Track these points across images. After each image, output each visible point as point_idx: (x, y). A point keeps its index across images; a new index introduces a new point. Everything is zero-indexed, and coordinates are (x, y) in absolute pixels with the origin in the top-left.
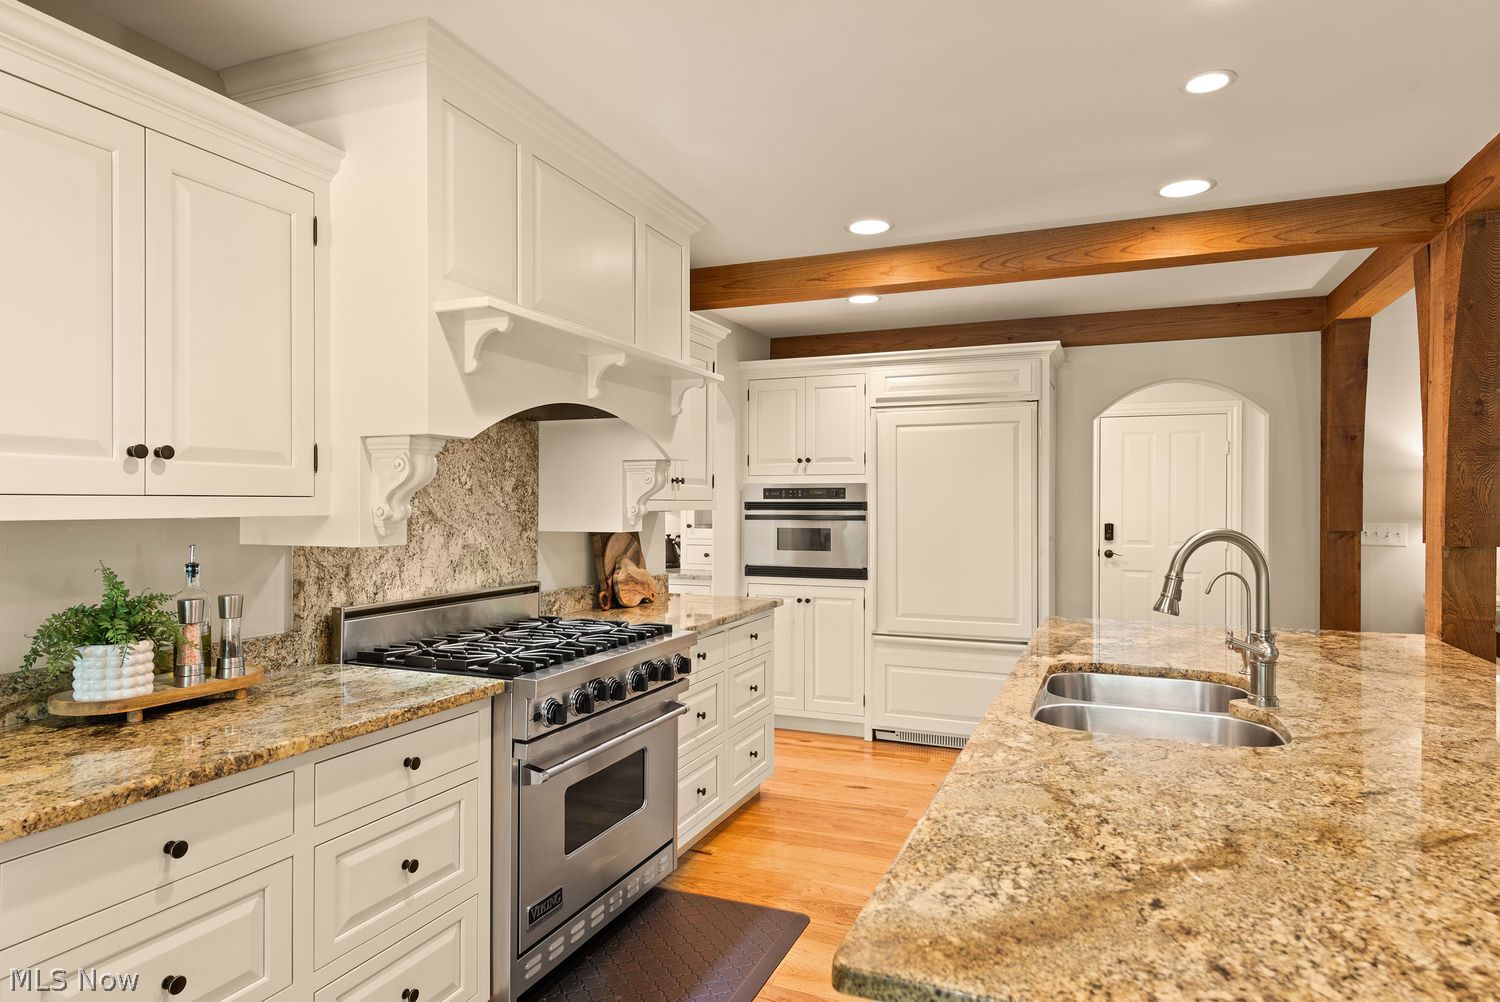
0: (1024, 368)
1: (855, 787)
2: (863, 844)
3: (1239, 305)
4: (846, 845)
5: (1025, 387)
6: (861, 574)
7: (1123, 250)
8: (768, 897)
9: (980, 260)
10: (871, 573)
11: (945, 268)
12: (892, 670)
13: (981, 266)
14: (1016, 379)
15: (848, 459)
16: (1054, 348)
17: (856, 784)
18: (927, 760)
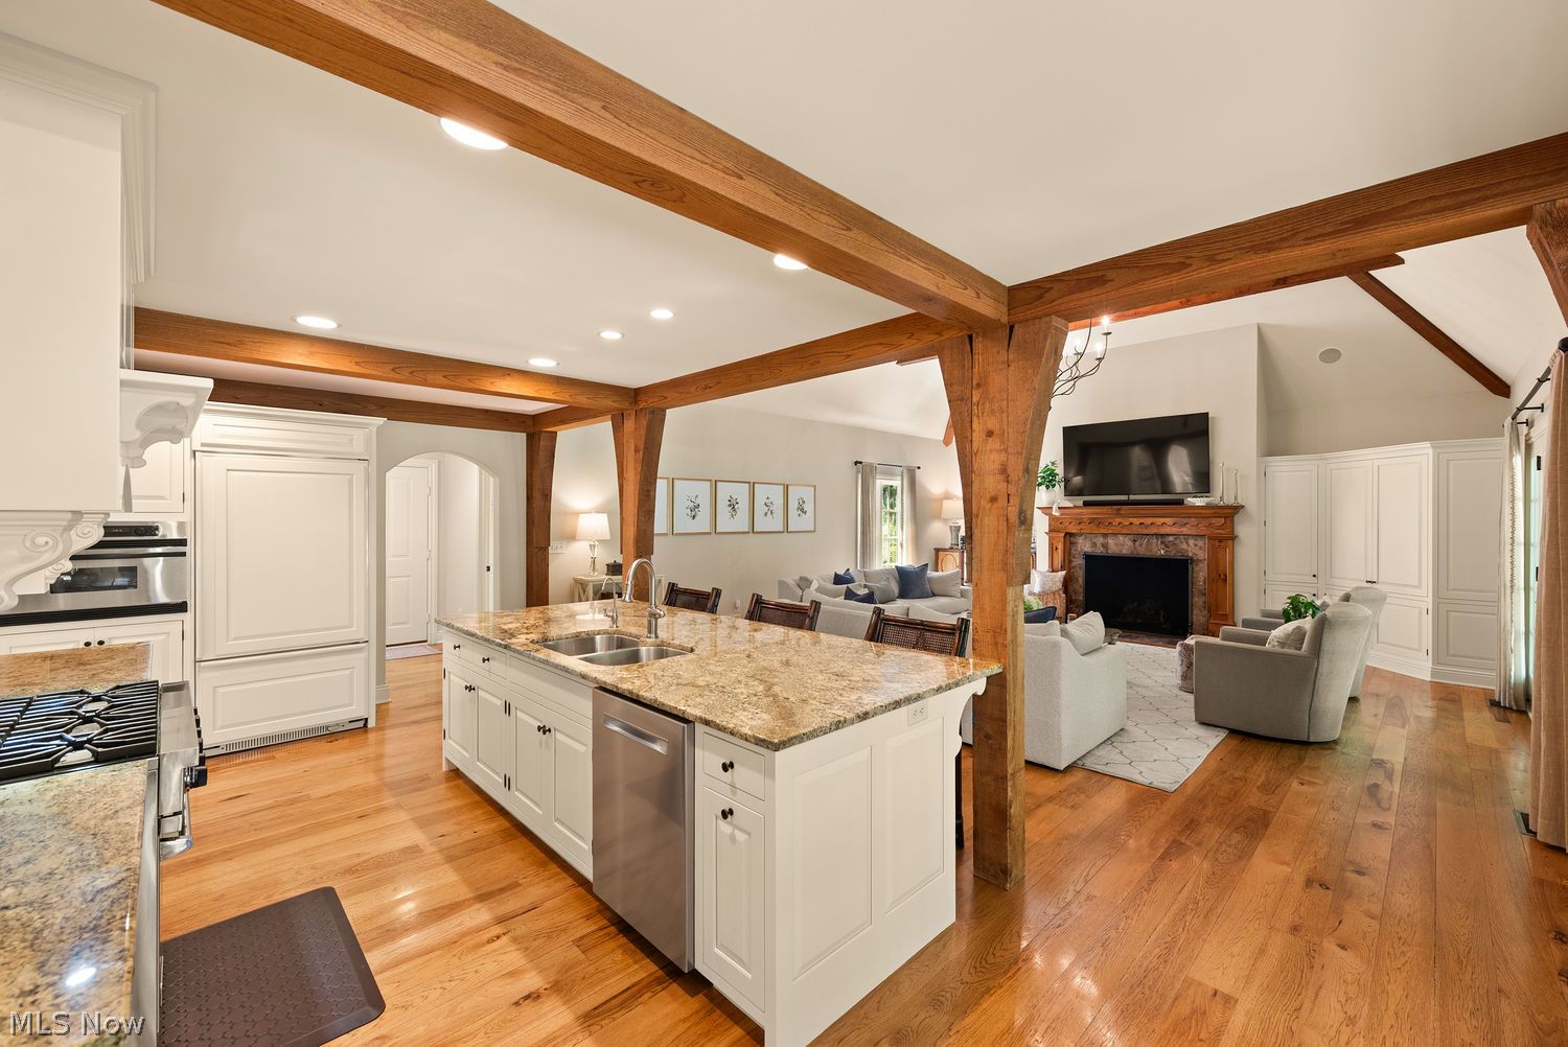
0: (358, 436)
1: (230, 799)
2: (303, 829)
3: (487, 411)
4: (289, 836)
5: (358, 448)
6: (181, 607)
7: (492, 383)
8: (270, 896)
9: (393, 366)
10: (190, 606)
11: (363, 365)
12: (221, 690)
13: (393, 370)
14: (351, 442)
15: (162, 498)
16: (382, 423)
17: (230, 796)
18: (274, 757)
